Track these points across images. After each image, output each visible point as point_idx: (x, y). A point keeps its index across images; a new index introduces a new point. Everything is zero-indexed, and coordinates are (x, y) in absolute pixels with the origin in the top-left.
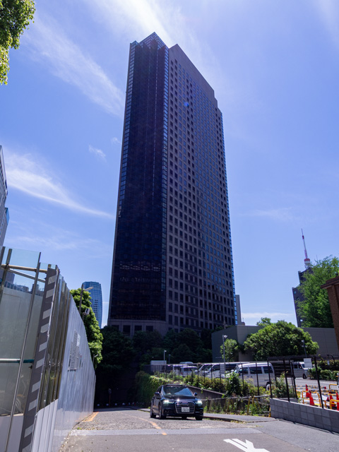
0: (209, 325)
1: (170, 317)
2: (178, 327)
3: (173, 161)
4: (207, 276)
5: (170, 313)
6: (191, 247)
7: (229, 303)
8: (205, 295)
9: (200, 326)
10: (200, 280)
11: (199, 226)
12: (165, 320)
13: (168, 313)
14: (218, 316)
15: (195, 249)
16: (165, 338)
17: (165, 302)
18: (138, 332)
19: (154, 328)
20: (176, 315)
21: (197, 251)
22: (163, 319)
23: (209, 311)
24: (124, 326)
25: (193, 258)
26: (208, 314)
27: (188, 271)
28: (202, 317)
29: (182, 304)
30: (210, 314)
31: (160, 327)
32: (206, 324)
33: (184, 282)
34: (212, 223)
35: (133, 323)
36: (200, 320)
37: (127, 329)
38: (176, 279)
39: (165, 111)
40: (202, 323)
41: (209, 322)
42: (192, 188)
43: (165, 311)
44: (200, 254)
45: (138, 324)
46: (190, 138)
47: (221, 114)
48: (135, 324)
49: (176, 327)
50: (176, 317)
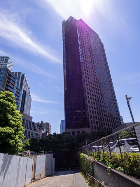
0: (110, 129)
1: (92, 126)
2: (96, 131)
3: (86, 68)
4: (107, 108)
5: (92, 125)
6: (97, 96)
7: (118, 119)
8: (107, 116)
9: (106, 130)
10: (104, 110)
11: (100, 91)
12: (90, 128)
13: (91, 125)
14: (113, 121)
15: (99, 97)
16: (90, 135)
17: (89, 120)
18: (78, 134)
19: (85, 131)
20: (95, 125)
21: (101, 98)
22: (89, 127)
23: (109, 123)
24: (72, 132)
25: (99, 101)
26: (109, 124)
27: (97, 106)
28: (107, 126)
29: (97, 120)
30: (110, 124)
31: (88, 131)
32: (109, 129)
33: (96, 111)
34: (106, 86)
35: (76, 130)
36: (106, 127)
37: (73, 133)
38: (93, 110)
39: (80, 52)
40: (107, 128)
41: (110, 128)
42: (95, 79)
43: (89, 124)
44: (102, 99)
45: (78, 131)
46: (93, 64)
47: (103, 44)
48: (77, 131)
49: (95, 131)
50: (95, 126)
